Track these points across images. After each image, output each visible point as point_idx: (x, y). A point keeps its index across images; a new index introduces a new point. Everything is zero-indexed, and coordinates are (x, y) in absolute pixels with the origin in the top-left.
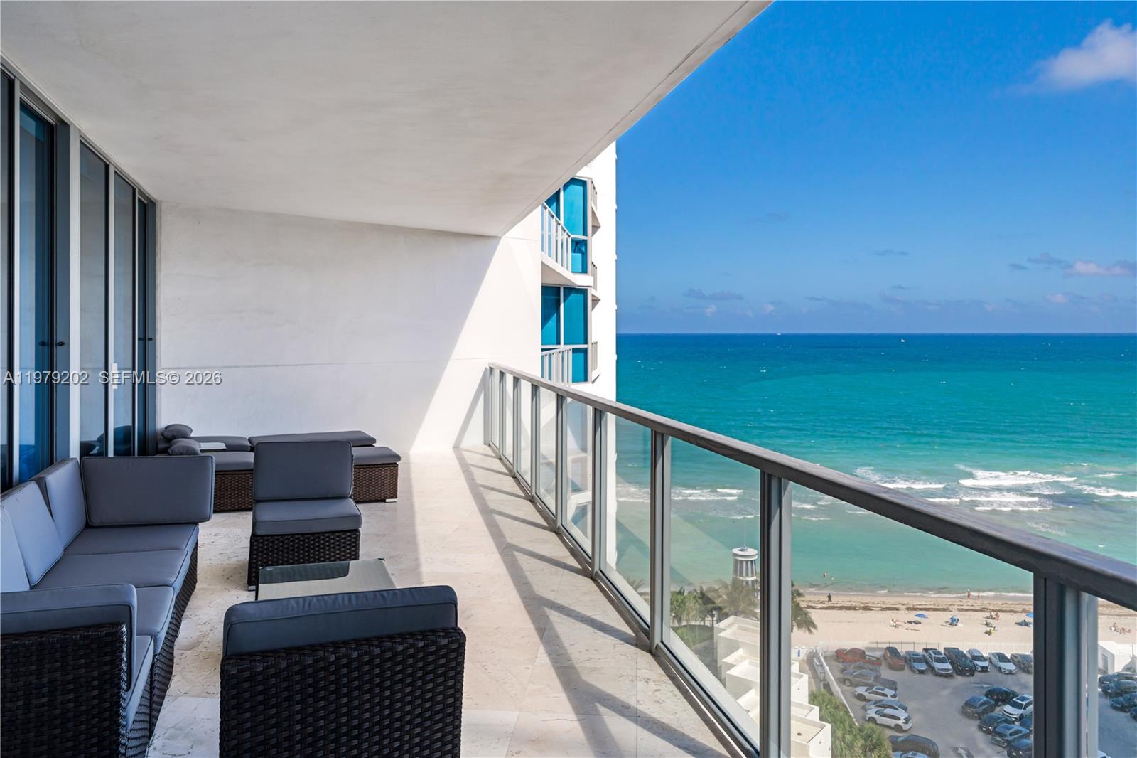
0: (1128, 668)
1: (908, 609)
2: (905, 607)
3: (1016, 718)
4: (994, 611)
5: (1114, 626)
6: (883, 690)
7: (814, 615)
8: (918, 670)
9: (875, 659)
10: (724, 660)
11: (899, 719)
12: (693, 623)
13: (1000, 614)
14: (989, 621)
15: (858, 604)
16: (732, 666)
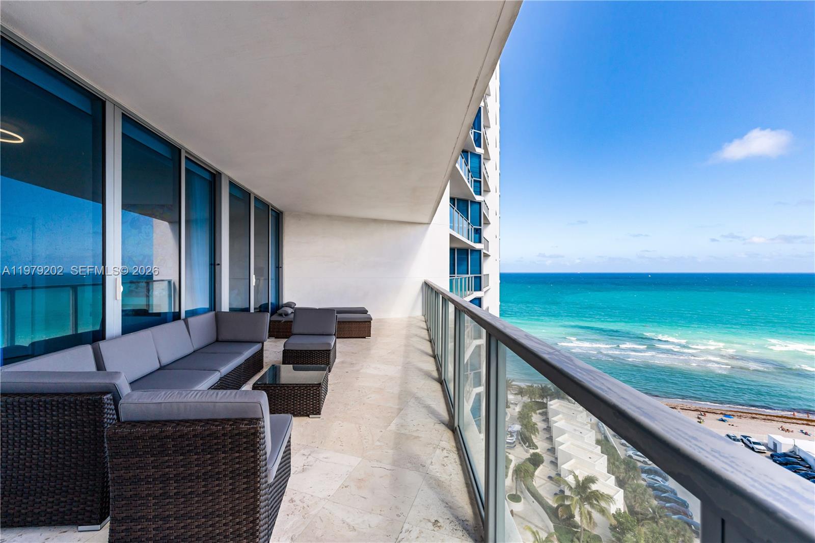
4: (702, 411)
5: (781, 428)
10: (552, 419)
12: (538, 400)
13: (706, 413)
14: (700, 416)
16: (556, 422)
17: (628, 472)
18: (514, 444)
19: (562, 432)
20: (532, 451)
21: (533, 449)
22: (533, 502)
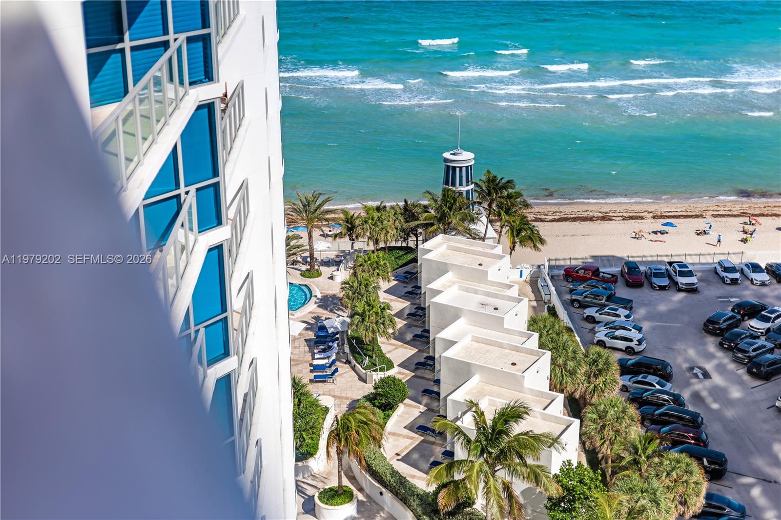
1: (654, 217)
2: (651, 215)
3: (762, 333)
4: (753, 215)
6: (616, 310)
7: (543, 229)
8: (658, 286)
9: (610, 276)
10: (429, 286)
11: (631, 340)
12: (393, 244)
13: (760, 219)
14: (747, 227)
15: (596, 214)
16: (438, 292)
17: (593, 379)
18: (333, 368)
19: (452, 315)
20: (377, 376)
21: (382, 370)
22: (381, 494)
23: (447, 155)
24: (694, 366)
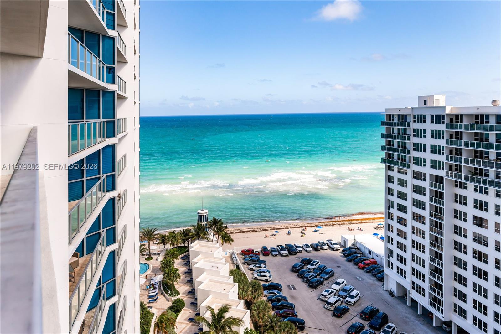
0: (354, 245)
1: (271, 230)
2: (270, 229)
3: (312, 270)
4: (304, 227)
5: (348, 228)
6: (261, 265)
7: (232, 236)
8: (275, 255)
9: (257, 252)
10: (193, 261)
11: (267, 276)
12: (180, 245)
13: (307, 228)
14: (303, 231)
15: (251, 230)
16: (196, 263)
17: (254, 293)
18: (156, 297)
19: (201, 271)
20: (173, 298)
21: (175, 296)
23: (199, 211)
24: (289, 285)
